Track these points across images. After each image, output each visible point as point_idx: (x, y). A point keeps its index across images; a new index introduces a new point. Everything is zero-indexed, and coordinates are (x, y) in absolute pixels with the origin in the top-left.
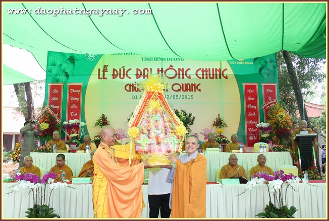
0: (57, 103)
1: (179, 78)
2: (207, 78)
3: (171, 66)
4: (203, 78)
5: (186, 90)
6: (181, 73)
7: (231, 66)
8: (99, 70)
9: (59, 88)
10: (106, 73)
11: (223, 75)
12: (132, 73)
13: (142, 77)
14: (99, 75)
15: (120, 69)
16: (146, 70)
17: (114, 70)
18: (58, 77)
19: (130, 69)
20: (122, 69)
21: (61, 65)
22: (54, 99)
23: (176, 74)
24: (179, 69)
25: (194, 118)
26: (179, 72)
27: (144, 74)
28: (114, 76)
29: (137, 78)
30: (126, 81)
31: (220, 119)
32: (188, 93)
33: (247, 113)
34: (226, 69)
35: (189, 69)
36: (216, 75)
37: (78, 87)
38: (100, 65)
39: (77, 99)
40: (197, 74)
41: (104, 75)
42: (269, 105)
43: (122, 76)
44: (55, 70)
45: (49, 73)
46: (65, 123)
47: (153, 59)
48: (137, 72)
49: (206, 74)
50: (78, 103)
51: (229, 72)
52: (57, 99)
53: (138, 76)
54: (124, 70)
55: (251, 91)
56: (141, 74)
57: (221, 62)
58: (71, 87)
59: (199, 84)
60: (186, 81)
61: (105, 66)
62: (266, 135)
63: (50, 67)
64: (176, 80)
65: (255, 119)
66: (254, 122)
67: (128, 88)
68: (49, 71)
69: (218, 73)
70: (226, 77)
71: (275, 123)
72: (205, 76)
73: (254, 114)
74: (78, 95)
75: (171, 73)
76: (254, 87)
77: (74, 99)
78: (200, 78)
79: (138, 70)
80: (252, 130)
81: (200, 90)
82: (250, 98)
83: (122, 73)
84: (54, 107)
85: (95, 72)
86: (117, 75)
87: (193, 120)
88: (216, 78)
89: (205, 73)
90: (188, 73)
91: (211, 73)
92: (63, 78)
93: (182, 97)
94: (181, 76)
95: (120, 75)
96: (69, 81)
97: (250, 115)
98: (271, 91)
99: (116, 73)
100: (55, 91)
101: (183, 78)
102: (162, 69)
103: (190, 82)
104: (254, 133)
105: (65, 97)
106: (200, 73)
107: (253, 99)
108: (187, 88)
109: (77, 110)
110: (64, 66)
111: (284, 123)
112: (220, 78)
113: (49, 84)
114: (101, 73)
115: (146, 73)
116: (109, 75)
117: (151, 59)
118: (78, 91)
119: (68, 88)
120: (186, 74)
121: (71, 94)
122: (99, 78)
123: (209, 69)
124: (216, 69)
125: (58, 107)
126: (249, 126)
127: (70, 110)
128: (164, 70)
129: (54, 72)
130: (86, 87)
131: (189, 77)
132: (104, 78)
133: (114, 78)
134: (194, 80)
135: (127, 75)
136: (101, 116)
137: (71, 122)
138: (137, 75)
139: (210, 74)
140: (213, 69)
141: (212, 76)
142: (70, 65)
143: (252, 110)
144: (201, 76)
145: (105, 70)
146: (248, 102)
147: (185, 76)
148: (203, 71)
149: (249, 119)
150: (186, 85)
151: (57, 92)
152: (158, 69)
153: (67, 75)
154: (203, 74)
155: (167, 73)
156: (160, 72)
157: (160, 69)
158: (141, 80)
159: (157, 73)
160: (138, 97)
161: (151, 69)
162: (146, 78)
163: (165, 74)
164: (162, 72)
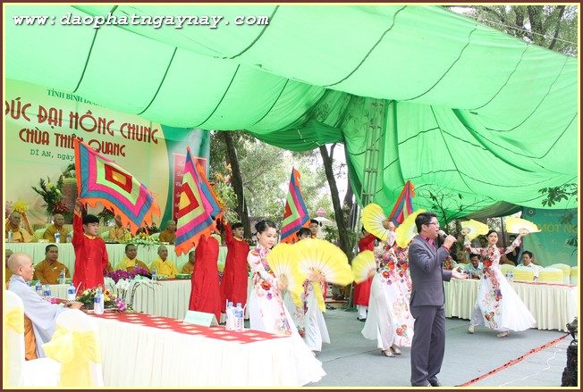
1: (99, 132)
2: (133, 138)
3: (90, 112)
4: (129, 138)
5: (107, 152)
6: (102, 125)
7: (163, 127)
11: (153, 137)
12: (32, 113)
13: (47, 122)
15: (13, 102)
16: (53, 112)
19: (29, 105)
20: (16, 102)
23: (96, 126)
24: (100, 119)
26: (100, 124)
27: (50, 117)
29: (40, 121)
30: (22, 123)
33: (176, 192)
34: (156, 130)
35: (113, 121)
36: (145, 136)
40: (121, 131)
43: (15, 115)
47: (65, 96)
48: (40, 112)
49: (133, 133)
51: (160, 135)
53: (41, 119)
54: (19, 103)
55: (180, 164)
56: (46, 117)
57: (151, 122)
59: (124, 146)
60: (106, 138)
64: (94, 135)
67: (24, 135)
69: (147, 134)
72: (131, 135)
75: (88, 123)
78: (126, 137)
79: (41, 108)
81: (124, 155)
82: (179, 174)
83: (16, 109)
86: (8, 110)
88: (145, 140)
89: (131, 131)
90: (111, 127)
91: (139, 133)
94: (102, 130)
95: (13, 111)
97: (178, 195)
99: (6, 107)
102: (77, 114)
103: (113, 140)
106: (126, 129)
108: (108, 149)
112: (149, 141)
115: (53, 116)
117: (61, 95)
120: (108, 129)
123: (138, 126)
124: (146, 128)
128: (80, 116)
131: (112, 134)
134: (117, 139)
135: (23, 113)
138: (40, 116)
139: (137, 134)
140: (142, 127)
141: (139, 137)
144: (126, 135)
146: (176, 179)
147: (106, 130)
148: (129, 128)
149: (176, 200)
150: (108, 144)
152: (72, 113)
154: (129, 133)
155: (83, 122)
156: (74, 119)
157: (74, 114)
158: (45, 126)
159: (69, 118)
160: (40, 153)
161: (61, 111)
162: (53, 123)
163: (81, 124)
164: (76, 120)
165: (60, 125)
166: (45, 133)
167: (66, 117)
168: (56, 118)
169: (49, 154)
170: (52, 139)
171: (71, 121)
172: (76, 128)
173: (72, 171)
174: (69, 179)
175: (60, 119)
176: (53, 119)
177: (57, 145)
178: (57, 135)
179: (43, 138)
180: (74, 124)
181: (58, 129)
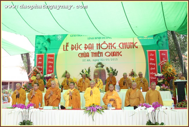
0: (41, 65)
1: (109, 48)
2: (125, 48)
3: (105, 42)
4: (123, 48)
5: (114, 55)
6: (111, 46)
7: (140, 40)
8: (64, 45)
9: (42, 56)
10: (67, 47)
11: (135, 46)
12: (82, 47)
13: (88, 49)
14: (64, 48)
15: (76, 45)
16: (90, 45)
17: (72, 45)
18: (41, 50)
19: (81, 45)
20: (77, 45)
21: (43, 44)
22: (40, 63)
23: (108, 47)
24: (109, 44)
25: (117, 72)
27: (89, 47)
28: (72, 49)
29: (85, 49)
30: (79, 51)
31: (133, 72)
32: (115, 57)
33: (150, 68)
34: (137, 43)
35: (115, 43)
36: (131, 46)
37: (52, 56)
38: (64, 43)
39: (52, 62)
40: (119, 46)
41: (66, 48)
42: (162, 63)
43: (77, 49)
44: (40, 47)
45: (37, 48)
46: (45, 76)
47: (94, 38)
48: (85, 46)
49: (125, 46)
50: (52, 65)
51: (139, 44)
52: (41, 63)
53: (86, 48)
54: (78, 45)
55: (152, 55)
56: (87, 47)
57: (133, 38)
58: (49, 56)
59: (121, 52)
60: (113, 50)
61: (67, 43)
62: (161, 81)
63: (37, 45)
64: (108, 50)
65: (155, 71)
66: (154, 73)
67: (80, 55)
68: (36, 47)
69: (132, 45)
70: (137, 47)
71: (166, 74)
72: (124, 47)
73: (154, 69)
74: (52, 60)
75: (104, 46)
76: (154, 53)
77: (50, 62)
78: (122, 48)
79: (85, 45)
80: (153, 78)
81: (121, 55)
82: (151, 59)
83: (77, 47)
84: (40, 67)
85: (62, 47)
86: (74, 48)
87: (117, 73)
88: (131, 48)
89: (124, 45)
91: (128, 45)
92: (44, 51)
93: (111, 60)
94: (110, 47)
95: (76, 48)
96: (47, 52)
97: (152, 69)
98: (164, 55)
99: (73, 47)
100: (40, 58)
101: (111, 48)
102: (99, 44)
103: (116, 51)
104: (154, 79)
105: (45, 61)
106: (121, 45)
107: (153, 60)
108: (114, 54)
109: (52, 69)
110: (45, 44)
111: (171, 73)
112: (133, 48)
113: (37, 55)
114: (65, 47)
116: (69, 48)
117: (93, 38)
118: (53, 58)
119: (47, 56)
120: (113, 46)
121: (49, 60)
122: (64, 50)
123: (127, 43)
124: (131, 43)
125: (41, 67)
126: (151, 75)
127: (48, 68)
129: (39, 48)
130: (56, 55)
131: (115, 48)
132: (67, 50)
133: (72, 50)
134: (118, 49)
135: (79, 48)
136: (65, 71)
137: (49, 75)
138: (85, 47)
139: (127, 46)
140: (129, 43)
141: (128, 47)
142: (48, 43)
143: (153, 66)
144: (122, 47)
145: (67, 46)
146: (150, 62)
147: (112, 47)
148: (123, 44)
149: (151, 71)
150: (113, 53)
151: (41, 59)
152: (97, 44)
153: (46, 49)
154: (123, 46)
155: (102, 46)
156: (98, 46)
157: (98, 44)
158: (87, 51)
159: (96, 46)
160: (86, 60)
161: (93, 44)
162: (90, 49)
163: (101, 47)
164: (99, 46)
165: (93, 49)
166: (87, 53)
167: (95, 46)
168: (91, 47)
169: (89, 60)
170: (90, 55)
171: (97, 47)
172: (99, 49)
173: (99, 65)
174: (98, 68)
175: (93, 47)
176: (90, 47)
177: (92, 57)
178: (92, 53)
179: (87, 55)
180: (98, 48)
181: (92, 51)
